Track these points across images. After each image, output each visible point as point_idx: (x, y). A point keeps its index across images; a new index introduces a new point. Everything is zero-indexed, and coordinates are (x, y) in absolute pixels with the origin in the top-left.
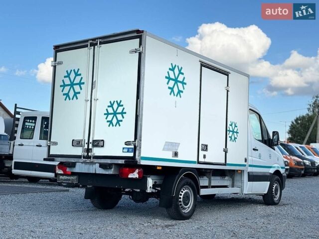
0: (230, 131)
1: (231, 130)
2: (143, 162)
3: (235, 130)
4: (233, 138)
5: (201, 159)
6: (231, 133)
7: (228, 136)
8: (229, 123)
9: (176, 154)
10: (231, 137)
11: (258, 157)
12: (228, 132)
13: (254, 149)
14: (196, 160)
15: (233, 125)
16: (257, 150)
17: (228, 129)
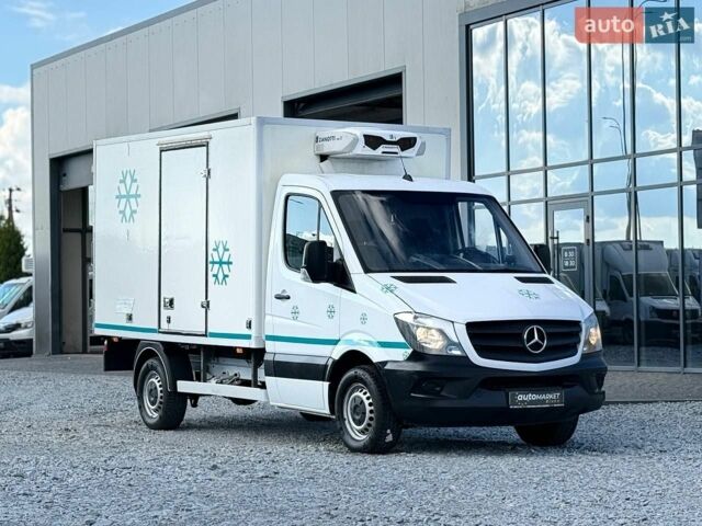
0: (213, 263)
1: (217, 259)
2: (98, 332)
3: (225, 259)
4: (221, 277)
5: (165, 326)
6: (217, 266)
7: (210, 274)
8: (212, 246)
9: (130, 318)
10: (216, 276)
11: (291, 316)
12: (210, 266)
13: (279, 297)
14: (156, 327)
15: (221, 249)
16: (288, 298)
17: (210, 259)
